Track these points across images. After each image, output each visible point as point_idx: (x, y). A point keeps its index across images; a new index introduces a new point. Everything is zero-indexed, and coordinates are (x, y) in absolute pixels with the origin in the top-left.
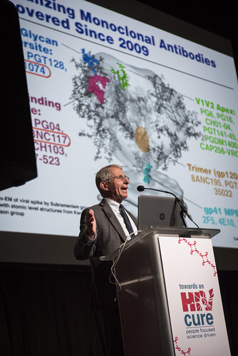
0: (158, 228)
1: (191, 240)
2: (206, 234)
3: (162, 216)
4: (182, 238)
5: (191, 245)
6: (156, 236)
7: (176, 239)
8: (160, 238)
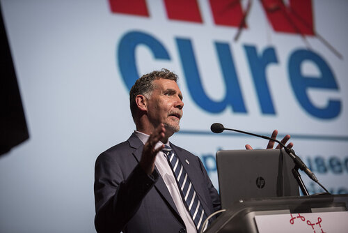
0: (254, 202)
1: (312, 216)
2: (338, 205)
3: (260, 183)
4: (297, 215)
5: (312, 225)
6: (251, 215)
7: (285, 217)
8: (257, 218)
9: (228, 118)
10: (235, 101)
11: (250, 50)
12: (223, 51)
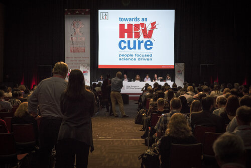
9: (133, 50)
10: (135, 48)
11: (139, 41)
12: (135, 42)
